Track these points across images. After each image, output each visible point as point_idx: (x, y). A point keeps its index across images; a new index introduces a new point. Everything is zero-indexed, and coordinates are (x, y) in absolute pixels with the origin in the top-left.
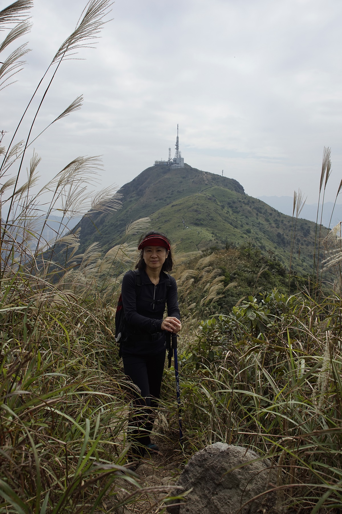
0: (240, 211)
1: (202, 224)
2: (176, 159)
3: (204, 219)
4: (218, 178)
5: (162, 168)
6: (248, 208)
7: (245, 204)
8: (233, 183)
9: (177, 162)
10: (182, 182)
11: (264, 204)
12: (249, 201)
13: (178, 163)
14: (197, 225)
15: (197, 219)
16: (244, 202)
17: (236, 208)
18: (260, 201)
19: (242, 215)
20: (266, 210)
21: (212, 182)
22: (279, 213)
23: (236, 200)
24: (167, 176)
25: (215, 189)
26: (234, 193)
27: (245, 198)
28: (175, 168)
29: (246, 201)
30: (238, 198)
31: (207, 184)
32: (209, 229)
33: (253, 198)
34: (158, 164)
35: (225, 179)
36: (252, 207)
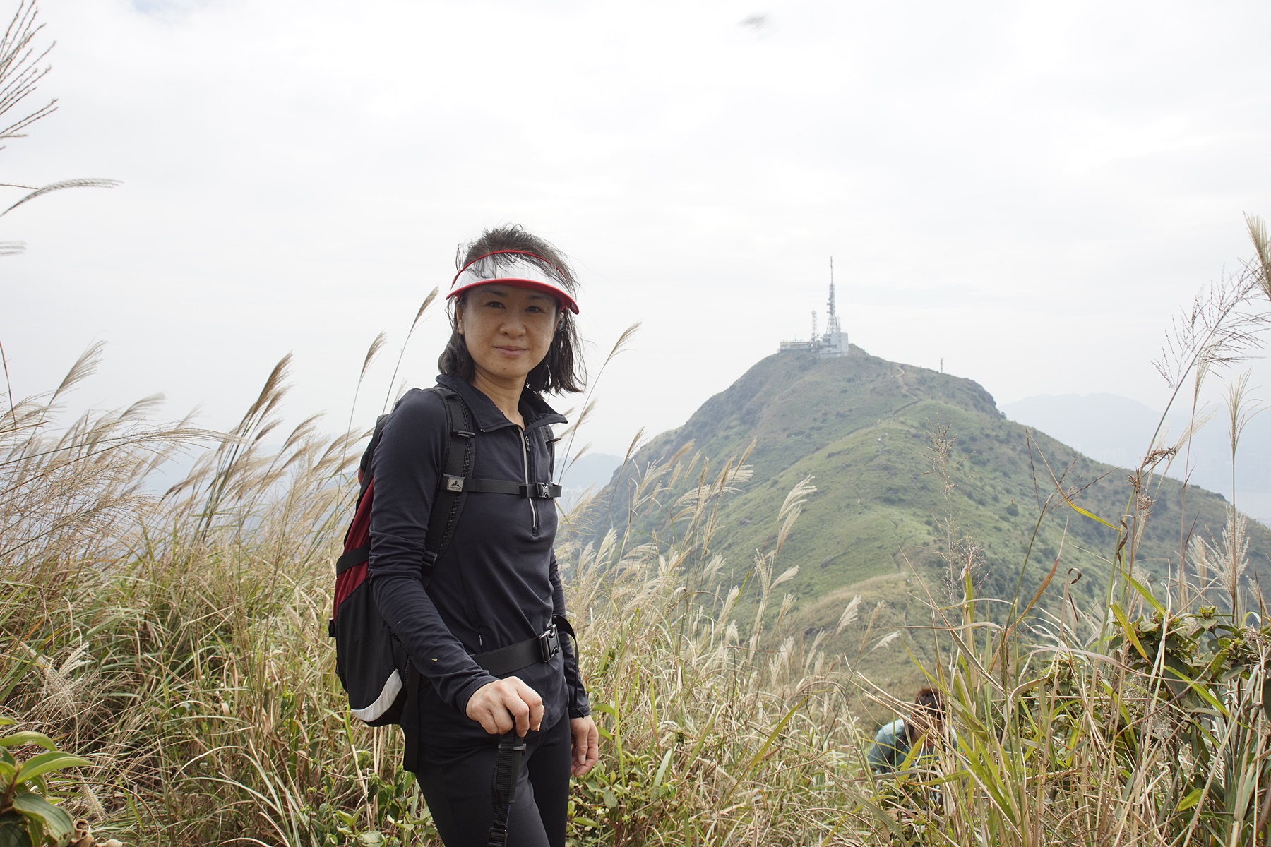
0: (988, 460)
1: (901, 500)
2: (830, 335)
3: (905, 489)
4: (932, 379)
5: (798, 359)
6: (1006, 450)
7: (1001, 442)
8: (969, 389)
9: (833, 343)
10: (845, 391)
11: (1047, 441)
12: (1009, 435)
13: (836, 346)
14: (889, 501)
15: (890, 489)
16: (996, 436)
17: (980, 452)
18: (1035, 432)
19: (995, 470)
20: (1053, 454)
21: (918, 389)
22: (1084, 460)
23: (977, 433)
24: (809, 377)
25: (926, 408)
26: (973, 414)
27: (1000, 427)
28: (827, 356)
29: (1002, 434)
30: (983, 429)
31: (905, 396)
32: (919, 512)
33: (1020, 426)
34: (788, 347)
35: (947, 380)
36: (1019, 448)
